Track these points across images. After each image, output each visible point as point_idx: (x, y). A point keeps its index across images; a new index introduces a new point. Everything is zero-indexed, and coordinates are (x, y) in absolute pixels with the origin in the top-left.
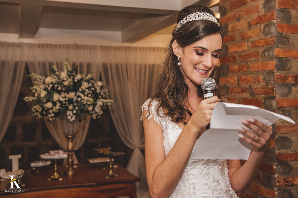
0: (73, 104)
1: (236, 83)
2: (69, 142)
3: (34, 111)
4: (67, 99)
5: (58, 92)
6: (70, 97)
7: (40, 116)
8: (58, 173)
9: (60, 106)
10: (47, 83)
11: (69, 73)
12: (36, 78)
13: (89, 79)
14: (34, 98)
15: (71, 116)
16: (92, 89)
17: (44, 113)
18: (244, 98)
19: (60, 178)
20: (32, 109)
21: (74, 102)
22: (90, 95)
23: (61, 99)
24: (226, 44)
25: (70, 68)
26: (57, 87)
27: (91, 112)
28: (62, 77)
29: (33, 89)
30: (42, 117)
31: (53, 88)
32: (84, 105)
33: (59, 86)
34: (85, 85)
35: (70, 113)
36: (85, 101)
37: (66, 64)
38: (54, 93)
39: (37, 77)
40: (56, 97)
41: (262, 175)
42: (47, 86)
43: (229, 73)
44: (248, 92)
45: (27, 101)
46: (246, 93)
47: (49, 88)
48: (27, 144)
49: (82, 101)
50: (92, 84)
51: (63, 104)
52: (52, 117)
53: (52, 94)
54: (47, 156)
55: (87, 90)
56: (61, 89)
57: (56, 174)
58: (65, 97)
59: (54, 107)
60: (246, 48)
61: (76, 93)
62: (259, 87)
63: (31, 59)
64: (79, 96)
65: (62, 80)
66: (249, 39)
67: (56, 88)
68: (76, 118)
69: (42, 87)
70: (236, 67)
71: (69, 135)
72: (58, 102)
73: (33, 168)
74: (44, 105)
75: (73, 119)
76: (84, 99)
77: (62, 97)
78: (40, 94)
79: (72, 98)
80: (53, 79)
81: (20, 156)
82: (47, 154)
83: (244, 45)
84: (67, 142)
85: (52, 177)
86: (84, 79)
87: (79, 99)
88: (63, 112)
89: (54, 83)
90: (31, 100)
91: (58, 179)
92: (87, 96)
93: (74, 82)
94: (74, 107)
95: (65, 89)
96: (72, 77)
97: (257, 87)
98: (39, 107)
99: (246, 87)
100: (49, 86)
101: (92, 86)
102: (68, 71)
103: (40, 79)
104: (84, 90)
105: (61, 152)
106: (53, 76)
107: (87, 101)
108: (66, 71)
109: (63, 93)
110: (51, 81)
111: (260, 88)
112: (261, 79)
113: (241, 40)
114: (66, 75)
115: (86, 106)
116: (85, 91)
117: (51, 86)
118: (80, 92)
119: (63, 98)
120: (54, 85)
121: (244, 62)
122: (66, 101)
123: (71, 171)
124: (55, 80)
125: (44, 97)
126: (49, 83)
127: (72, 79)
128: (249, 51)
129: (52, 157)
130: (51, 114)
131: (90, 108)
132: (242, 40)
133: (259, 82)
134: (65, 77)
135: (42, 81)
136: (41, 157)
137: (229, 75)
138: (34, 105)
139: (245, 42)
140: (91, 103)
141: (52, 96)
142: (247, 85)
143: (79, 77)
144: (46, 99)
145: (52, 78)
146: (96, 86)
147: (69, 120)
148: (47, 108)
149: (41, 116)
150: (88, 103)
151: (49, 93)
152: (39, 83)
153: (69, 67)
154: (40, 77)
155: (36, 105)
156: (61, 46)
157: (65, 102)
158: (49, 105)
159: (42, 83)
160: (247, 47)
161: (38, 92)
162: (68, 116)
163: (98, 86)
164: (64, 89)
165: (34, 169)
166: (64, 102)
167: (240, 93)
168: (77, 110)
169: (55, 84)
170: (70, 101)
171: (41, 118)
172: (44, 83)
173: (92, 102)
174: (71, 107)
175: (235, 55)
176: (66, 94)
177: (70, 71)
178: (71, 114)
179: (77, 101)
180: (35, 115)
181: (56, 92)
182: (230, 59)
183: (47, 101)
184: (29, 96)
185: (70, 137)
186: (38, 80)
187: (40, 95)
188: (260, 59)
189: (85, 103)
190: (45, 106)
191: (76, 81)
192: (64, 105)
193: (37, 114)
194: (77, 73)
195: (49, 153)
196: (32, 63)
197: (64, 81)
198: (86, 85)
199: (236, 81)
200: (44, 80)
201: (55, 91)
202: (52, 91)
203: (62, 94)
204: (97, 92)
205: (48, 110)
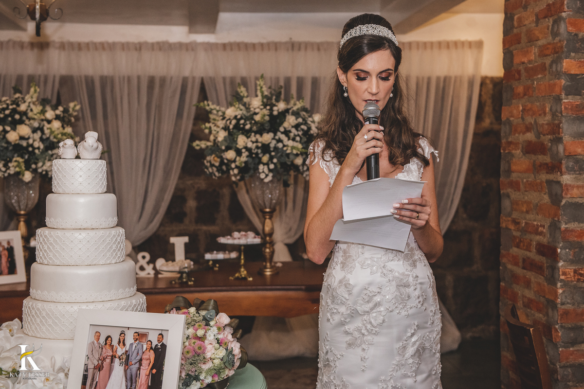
0: (269, 152)
1: (520, 116)
2: (265, 219)
3: (208, 164)
4: (260, 145)
5: (245, 133)
6: (264, 142)
7: (217, 174)
8: (246, 269)
9: (247, 157)
10: (228, 118)
11: (265, 100)
12: (212, 109)
13: (298, 109)
14: (209, 144)
15: (265, 173)
16: (304, 127)
17: (224, 168)
18: (528, 141)
19: (250, 278)
20: (205, 162)
21: (272, 149)
22: (298, 139)
23: (250, 145)
24: (511, 49)
25: (267, 91)
26: (244, 125)
27: (301, 168)
28: (253, 107)
29: (206, 128)
30: (220, 175)
31: (237, 126)
32: (288, 155)
33: (248, 122)
34: (291, 121)
35: (263, 169)
36: (289, 148)
37: (260, 85)
38: (239, 135)
39: (212, 107)
40: (242, 141)
41: (545, 265)
42: (228, 122)
43: (514, 99)
44: (533, 131)
45: (198, 148)
46: (531, 132)
47: (231, 127)
48: (204, 228)
49: (285, 149)
50: (304, 119)
51: (253, 153)
52: (235, 175)
53: (236, 136)
54: (228, 239)
55: (294, 130)
56: (251, 128)
57: (242, 269)
58: (257, 142)
59: (238, 158)
60: (532, 57)
61: (275, 134)
62: (545, 122)
63: (211, 73)
64: (280, 141)
65: (251, 113)
66: (536, 42)
67: (242, 126)
68: (273, 177)
69: (221, 124)
70: (520, 89)
71: (266, 208)
72: (244, 150)
73: (208, 261)
74: (222, 154)
75: (269, 178)
76: (287, 146)
77: (251, 141)
78: (216, 136)
79: (267, 143)
80: (236, 111)
81: (186, 239)
82: (229, 237)
83: (531, 52)
84: (263, 219)
85: (237, 275)
86: (290, 111)
87: (280, 145)
88: (252, 166)
89: (239, 117)
90: (203, 146)
91: (245, 279)
92: (294, 140)
93: (271, 115)
94: (271, 158)
95: (257, 128)
96: (268, 107)
97: (543, 122)
98: (216, 158)
99: (531, 123)
100: (230, 123)
101: (304, 122)
102: (263, 97)
103: (218, 111)
104: (287, 129)
105: (251, 234)
106: (237, 106)
107: (293, 148)
108: (260, 97)
109: (253, 134)
110: (233, 114)
111: (547, 124)
112: (547, 109)
113: (527, 43)
114: (261, 103)
115: (291, 157)
116: (290, 132)
117: (234, 122)
118: (282, 133)
119: (253, 142)
120: (238, 120)
121: (530, 81)
122: (257, 147)
123: (270, 268)
124: (241, 112)
125: (222, 141)
126: (232, 118)
127: (269, 110)
128: (536, 62)
129: (236, 242)
130: (233, 169)
131: (299, 161)
132: (529, 44)
133: (545, 113)
134: (258, 108)
135: (220, 113)
136: (219, 241)
137: (514, 101)
138: (209, 155)
139: (531, 46)
140: (299, 153)
141: (235, 139)
142: (532, 119)
143: (281, 106)
144: (226, 144)
145: (235, 109)
146: (309, 123)
147: (263, 180)
148: (227, 159)
149: (219, 173)
150: (295, 152)
151: (230, 134)
152: (217, 118)
153: (264, 89)
154: (218, 108)
155: (211, 155)
156: (262, 47)
157: (256, 151)
158: (230, 155)
159: (221, 118)
160: (534, 56)
161: (214, 132)
162: (260, 173)
163: (313, 122)
164: (255, 128)
165: (211, 263)
166: (254, 150)
167: (524, 133)
168: (275, 164)
169: (241, 118)
170: (265, 148)
171: (219, 177)
172: (224, 118)
173: (300, 150)
174: (265, 159)
175: (520, 68)
176: (258, 136)
177: (266, 96)
178: (266, 170)
179: (276, 148)
180: (209, 172)
181: (243, 134)
182: (515, 75)
183: (228, 148)
184: (200, 140)
185: (268, 210)
186: (215, 112)
187: (217, 138)
188: (547, 76)
189: (289, 151)
190: (224, 157)
191: (275, 113)
192: (254, 156)
193: (213, 169)
194: (278, 100)
195: (231, 236)
196: (212, 80)
197: (256, 114)
198: (293, 120)
199: (519, 113)
200: (224, 113)
201: (241, 132)
202: (235, 131)
203: (251, 136)
204: (312, 132)
205: (230, 164)
